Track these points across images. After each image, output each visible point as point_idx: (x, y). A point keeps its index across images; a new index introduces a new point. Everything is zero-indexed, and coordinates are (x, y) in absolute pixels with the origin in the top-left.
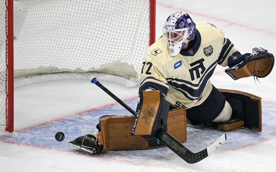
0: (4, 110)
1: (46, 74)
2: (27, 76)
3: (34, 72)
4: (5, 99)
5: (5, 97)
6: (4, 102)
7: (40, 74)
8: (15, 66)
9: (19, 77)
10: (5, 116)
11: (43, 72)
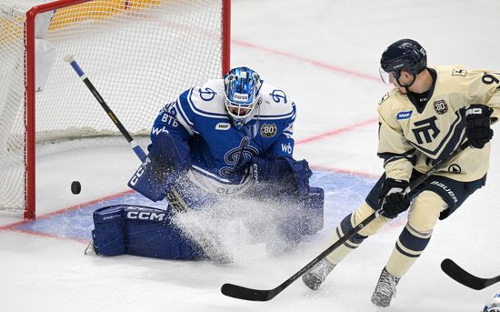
0: (22, 189)
1: (80, 138)
2: (53, 141)
3: (64, 134)
4: (23, 173)
5: (24, 170)
6: (22, 177)
7: (72, 138)
8: (36, 127)
9: (44, 142)
10: (23, 197)
11: (75, 135)
